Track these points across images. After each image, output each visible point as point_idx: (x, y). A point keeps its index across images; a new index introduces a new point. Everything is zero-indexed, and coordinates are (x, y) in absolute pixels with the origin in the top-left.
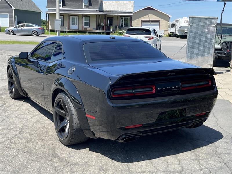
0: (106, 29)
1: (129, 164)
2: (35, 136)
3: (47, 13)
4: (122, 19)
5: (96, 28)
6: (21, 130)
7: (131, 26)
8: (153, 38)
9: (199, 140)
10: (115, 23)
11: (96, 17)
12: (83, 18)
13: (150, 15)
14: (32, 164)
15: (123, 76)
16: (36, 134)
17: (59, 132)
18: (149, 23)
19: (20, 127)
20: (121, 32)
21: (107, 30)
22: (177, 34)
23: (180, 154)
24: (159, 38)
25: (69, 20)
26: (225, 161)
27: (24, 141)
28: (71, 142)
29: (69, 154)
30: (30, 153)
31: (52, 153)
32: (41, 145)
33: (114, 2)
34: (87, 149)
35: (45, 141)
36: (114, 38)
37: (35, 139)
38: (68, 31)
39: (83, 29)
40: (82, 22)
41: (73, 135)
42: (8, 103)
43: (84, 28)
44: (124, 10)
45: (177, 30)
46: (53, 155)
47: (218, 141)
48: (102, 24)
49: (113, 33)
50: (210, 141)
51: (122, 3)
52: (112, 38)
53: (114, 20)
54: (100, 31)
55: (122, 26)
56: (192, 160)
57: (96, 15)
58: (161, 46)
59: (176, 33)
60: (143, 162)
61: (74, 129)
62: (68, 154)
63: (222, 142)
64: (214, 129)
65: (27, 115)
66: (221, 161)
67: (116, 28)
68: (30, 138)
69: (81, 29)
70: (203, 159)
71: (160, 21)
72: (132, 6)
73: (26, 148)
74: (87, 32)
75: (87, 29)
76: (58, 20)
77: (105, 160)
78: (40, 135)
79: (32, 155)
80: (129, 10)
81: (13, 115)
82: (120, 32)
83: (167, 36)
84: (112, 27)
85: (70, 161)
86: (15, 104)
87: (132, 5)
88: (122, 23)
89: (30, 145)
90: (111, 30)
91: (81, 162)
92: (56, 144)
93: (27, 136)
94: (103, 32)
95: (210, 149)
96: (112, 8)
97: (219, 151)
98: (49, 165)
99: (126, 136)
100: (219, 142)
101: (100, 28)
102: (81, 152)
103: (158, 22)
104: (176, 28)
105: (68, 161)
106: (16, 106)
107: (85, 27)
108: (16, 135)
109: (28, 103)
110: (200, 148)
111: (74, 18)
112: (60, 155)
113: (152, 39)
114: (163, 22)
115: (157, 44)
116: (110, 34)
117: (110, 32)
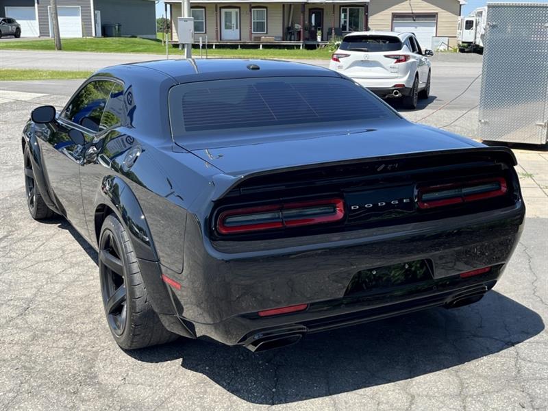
0: (307, 37)
1: (274, 407)
2: (56, 323)
3: (166, 3)
4: (345, 11)
5: (281, 35)
6: (28, 305)
7: (367, 29)
8: (406, 58)
9: (478, 337)
10: (328, 22)
11: (282, 9)
12: (251, 11)
14: (22, 405)
15: (249, 175)
16: (61, 318)
17: (111, 315)
18: (412, 19)
19: (29, 295)
21: (308, 39)
22: (478, 46)
23: (417, 379)
24: (424, 57)
25: (218, 18)
26: (538, 403)
27: (26, 336)
28: (134, 343)
29: (127, 375)
30: (29, 370)
31: (85, 372)
32: (66, 348)
34: (177, 361)
35: (78, 336)
36: (258, 69)
37: (52, 332)
38: (216, 45)
39: (251, 39)
40: (249, 21)
41: (136, 326)
42: (19, 232)
43: (253, 36)
45: (479, 36)
46: (85, 376)
47: (528, 340)
48: (298, 26)
49: (322, 46)
50: (507, 339)
52: (253, 69)
53: (325, 16)
54: (293, 43)
55: (346, 30)
56: (445, 395)
57: (282, 5)
58: (429, 76)
59: (477, 43)
60: (312, 403)
61: (138, 311)
62: (125, 375)
63: (538, 343)
64: (524, 304)
65: (55, 263)
66: (526, 401)
67: (330, 33)
68: (42, 327)
69: (246, 40)
70: (478, 395)
73: (23, 357)
74: (261, 46)
75: (260, 38)
76: (186, 20)
77: (213, 395)
78: (70, 319)
79: (32, 377)
81: (21, 265)
83: (455, 50)
84: (319, 32)
85: (122, 395)
86: (34, 233)
88: (345, 22)
89: (36, 349)
90: (319, 39)
91: (150, 400)
92: (102, 344)
93: (37, 323)
94: (300, 46)
95: (503, 365)
97: (525, 371)
98: (66, 406)
99: (264, 335)
100: (530, 342)
101: (291, 34)
102: (158, 369)
103: (433, 16)
104: (478, 30)
105: (119, 396)
106: (36, 239)
107: (256, 34)
108: (12, 319)
109: (68, 231)
110: (474, 361)
111: (231, 13)
112: (102, 378)
113: (405, 61)
115: (417, 73)
116: (315, 48)
117: (316, 43)
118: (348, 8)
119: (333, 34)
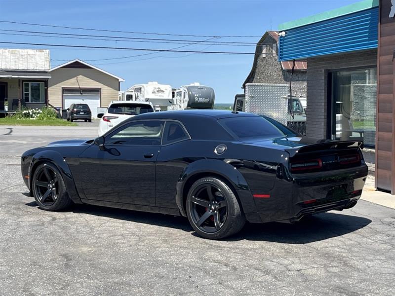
4: (27, 85)
13: (80, 77)
18: (79, 92)
20: (29, 113)
33: (7, 51)
44: (31, 67)
49: (10, 114)
51: (23, 54)
53: (9, 89)
55: (28, 101)
67: (16, 104)
71: (100, 88)
72: (46, 61)
80: (41, 69)
82: (27, 112)
84: (6, 103)
87: (46, 58)
88: (27, 94)
90: (6, 108)
96: (4, 63)
103: (97, 91)
114: (106, 91)
116: (4, 117)
117: (4, 112)
118: (30, 83)
119: (20, 104)
